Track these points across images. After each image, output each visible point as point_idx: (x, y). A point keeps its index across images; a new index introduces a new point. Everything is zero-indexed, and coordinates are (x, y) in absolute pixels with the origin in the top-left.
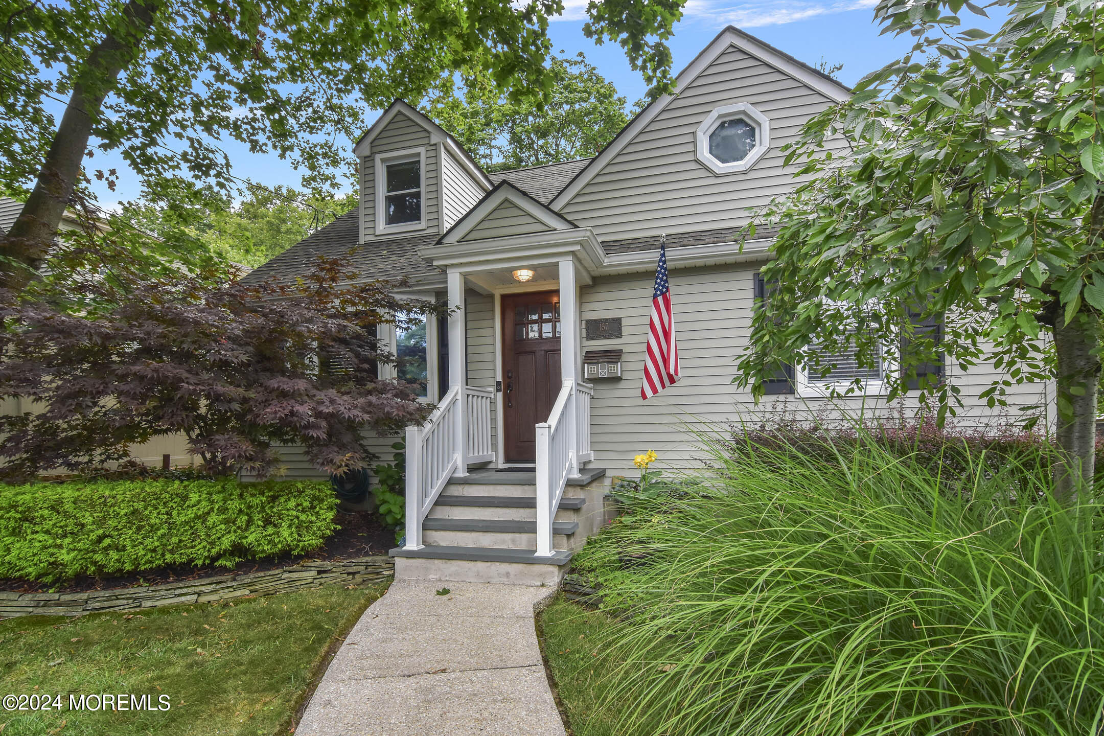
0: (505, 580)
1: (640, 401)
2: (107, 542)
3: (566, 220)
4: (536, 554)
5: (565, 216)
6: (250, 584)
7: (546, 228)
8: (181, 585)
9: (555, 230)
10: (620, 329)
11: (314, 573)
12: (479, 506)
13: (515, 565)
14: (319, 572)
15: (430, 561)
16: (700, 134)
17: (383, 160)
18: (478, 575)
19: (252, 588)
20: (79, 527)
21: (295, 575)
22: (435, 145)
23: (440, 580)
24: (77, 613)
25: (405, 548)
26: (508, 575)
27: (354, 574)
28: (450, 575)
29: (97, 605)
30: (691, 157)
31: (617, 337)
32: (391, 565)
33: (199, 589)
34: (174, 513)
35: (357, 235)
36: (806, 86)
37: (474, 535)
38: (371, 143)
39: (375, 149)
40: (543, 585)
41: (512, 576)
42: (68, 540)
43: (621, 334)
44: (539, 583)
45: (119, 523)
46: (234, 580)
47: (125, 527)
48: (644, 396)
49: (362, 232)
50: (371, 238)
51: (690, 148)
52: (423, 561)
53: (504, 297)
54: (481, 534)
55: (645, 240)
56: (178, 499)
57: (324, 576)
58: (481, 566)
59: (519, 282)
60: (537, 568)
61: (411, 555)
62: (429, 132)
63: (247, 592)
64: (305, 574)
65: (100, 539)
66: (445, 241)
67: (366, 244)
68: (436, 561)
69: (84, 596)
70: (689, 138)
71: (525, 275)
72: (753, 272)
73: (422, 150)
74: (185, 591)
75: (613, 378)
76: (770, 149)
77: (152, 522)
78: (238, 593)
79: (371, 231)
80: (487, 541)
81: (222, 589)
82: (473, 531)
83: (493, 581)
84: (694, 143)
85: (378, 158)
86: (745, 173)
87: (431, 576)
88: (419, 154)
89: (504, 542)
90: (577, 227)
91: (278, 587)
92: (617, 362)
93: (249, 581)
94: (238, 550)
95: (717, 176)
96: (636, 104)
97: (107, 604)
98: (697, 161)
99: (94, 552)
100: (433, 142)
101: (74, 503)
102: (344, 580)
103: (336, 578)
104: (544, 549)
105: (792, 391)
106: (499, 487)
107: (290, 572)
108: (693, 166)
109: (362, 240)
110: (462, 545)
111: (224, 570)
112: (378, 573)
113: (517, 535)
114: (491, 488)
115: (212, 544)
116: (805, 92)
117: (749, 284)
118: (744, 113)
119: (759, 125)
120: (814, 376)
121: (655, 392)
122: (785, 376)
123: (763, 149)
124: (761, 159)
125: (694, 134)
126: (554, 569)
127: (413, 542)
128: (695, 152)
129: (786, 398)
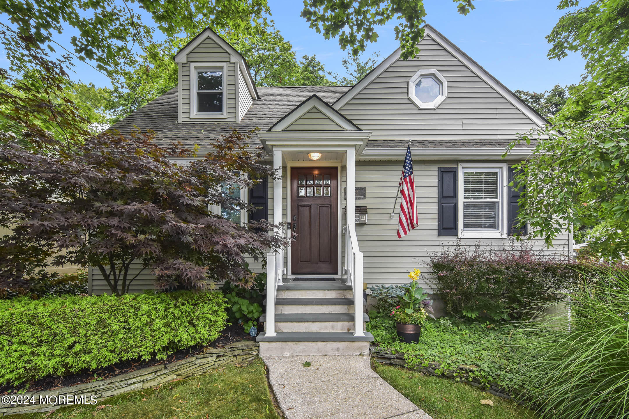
0: (336, 353)
2: (78, 347)
4: (356, 335)
5: (353, 121)
6: (176, 371)
7: (340, 129)
8: (132, 376)
9: (346, 130)
10: (365, 194)
11: (214, 358)
12: (302, 305)
13: (343, 343)
14: (218, 357)
15: (285, 343)
16: (411, 84)
17: (196, 68)
18: (318, 350)
19: (177, 373)
20: (52, 337)
21: (204, 361)
22: (234, 63)
23: (293, 356)
25: (266, 336)
26: (338, 349)
27: (235, 356)
28: (299, 352)
30: (405, 96)
31: (362, 199)
32: (257, 348)
33: (144, 378)
34: (131, 321)
35: (176, 117)
36: (465, 66)
38: (188, 55)
39: (190, 59)
40: (360, 355)
41: (341, 350)
42: (44, 348)
43: (365, 196)
44: (358, 354)
45: (87, 331)
46: (166, 368)
47: (91, 334)
48: (399, 236)
49: (180, 115)
50: (187, 120)
51: (405, 90)
52: (281, 343)
53: (292, 168)
54: (311, 323)
55: (380, 142)
56: (133, 310)
57: (221, 359)
58: (320, 344)
59: (312, 160)
60: (357, 344)
61: (271, 340)
62: (230, 54)
63: (175, 377)
64: (209, 359)
65: (72, 347)
66: (273, 129)
67: (184, 124)
68: (290, 343)
70: (404, 85)
71: (315, 156)
72: (437, 167)
73: (225, 65)
74: (134, 380)
75: (362, 223)
76: (447, 98)
77: (113, 328)
78: (170, 378)
79: (187, 115)
81: (159, 376)
82: (308, 321)
83: (328, 354)
84: (408, 88)
85: (192, 65)
86: (434, 109)
87: (286, 354)
88: (222, 68)
90: (360, 130)
91: (194, 370)
92: (365, 214)
93: (176, 368)
94: (171, 345)
95: (419, 109)
96: (304, 57)
98: (409, 99)
99: (67, 356)
100: (232, 61)
101: (50, 316)
102: (232, 361)
103: (228, 360)
104: (359, 331)
105: (456, 234)
106: (308, 292)
107: (200, 358)
108: (406, 101)
109: (180, 120)
110: (298, 331)
111: (162, 361)
112: (249, 354)
113: (335, 323)
114: (304, 292)
115: (155, 342)
116: (464, 69)
117: (436, 173)
118: (434, 75)
119: (442, 83)
120: (466, 227)
121: (406, 233)
122: (452, 226)
123: (444, 97)
124: (443, 103)
125: (408, 83)
126: (367, 344)
127: (270, 331)
128: (408, 93)
129: (454, 238)
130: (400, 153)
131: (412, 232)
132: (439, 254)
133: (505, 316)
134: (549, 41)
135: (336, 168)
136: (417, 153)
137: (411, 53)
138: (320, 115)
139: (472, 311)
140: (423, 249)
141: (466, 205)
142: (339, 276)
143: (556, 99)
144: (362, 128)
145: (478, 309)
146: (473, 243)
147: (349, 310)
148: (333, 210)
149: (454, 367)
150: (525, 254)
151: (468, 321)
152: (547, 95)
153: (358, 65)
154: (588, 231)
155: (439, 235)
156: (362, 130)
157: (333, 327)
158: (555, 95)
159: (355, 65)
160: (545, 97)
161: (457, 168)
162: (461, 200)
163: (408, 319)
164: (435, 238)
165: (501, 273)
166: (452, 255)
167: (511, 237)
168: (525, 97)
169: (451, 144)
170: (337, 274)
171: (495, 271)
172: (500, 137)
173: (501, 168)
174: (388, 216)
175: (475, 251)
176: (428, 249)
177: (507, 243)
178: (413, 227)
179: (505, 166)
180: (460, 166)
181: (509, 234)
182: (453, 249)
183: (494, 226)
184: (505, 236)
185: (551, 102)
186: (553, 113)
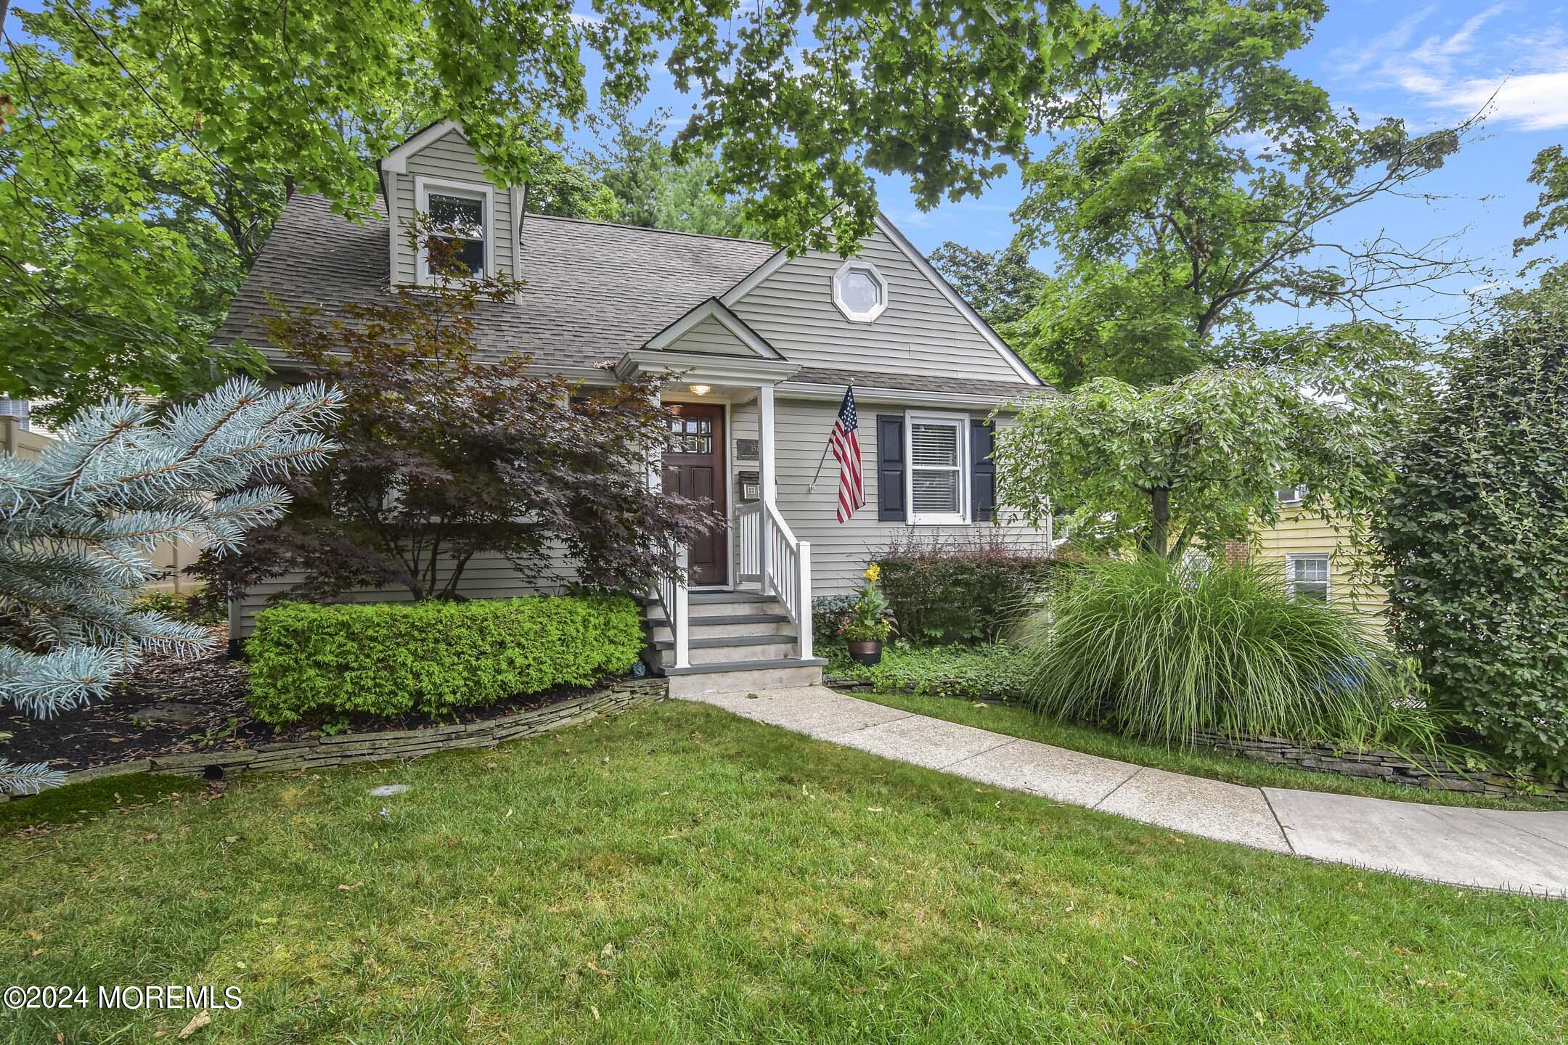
1: (837, 523)
3: (769, 345)
4: (804, 659)
7: (751, 354)
9: (763, 358)
13: (787, 670)
14: (632, 692)
16: (836, 281)
17: (426, 186)
19: (598, 710)
23: (719, 693)
24: (488, 742)
25: (676, 669)
26: (781, 680)
27: (646, 694)
29: (504, 733)
30: (828, 299)
32: (667, 685)
37: (725, 651)
38: (409, 158)
39: (414, 168)
40: (814, 684)
41: (784, 681)
48: (841, 521)
49: (395, 277)
51: (827, 290)
57: (634, 696)
58: (756, 674)
59: (696, 395)
60: (805, 670)
61: (685, 673)
63: (598, 713)
66: (650, 345)
69: (492, 723)
70: (826, 282)
71: (701, 390)
72: (876, 414)
73: (485, 190)
76: (888, 309)
78: (592, 715)
79: (408, 279)
80: (738, 655)
83: (767, 687)
84: (831, 286)
85: (420, 181)
86: (869, 324)
88: (484, 195)
89: (754, 654)
90: (781, 357)
93: (597, 702)
95: (848, 322)
97: (512, 730)
98: (833, 304)
102: (644, 701)
103: (640, 699)
104: (807, 653)
105: (905, 519)
107: (617, 692)
108: (829, 308)
109: (395, 287)
112: (658, 694)
113: (766, 647)
117: (874, 424)
118: (868, 271)
119: (880, 286)
120: (916, 509)
121: (849, 516)
122: (898, 506)
123: (882, 308)
124: (882, 316)
125: (831, 278)
126: (820, 670)
127: (683, 661)
128: (831, 295)
129: (902, 525)
130: (838, 392)
131: (855, 515)
132: (887, 549)
133: (977, 633)
134: (1015, 222)
135: (722, 407)
136: (861, 394)
137: (851, 249)
138: (719, 329)
139: (936, 627)
140: (860, 541)
141: (915, 472)
142: (730, 588)
143: (1012, 269)
144: (784, 354)
145: (942, 626)
146: (928, 532)
147: (778, 629)
148: (718, 477)
149: (937, 683)
150: (996, 548)
151: (932, 642)
152: (998, 257)
153: (624, 132)
154: (1067, 517)
155: (880, 520)
156: (784, 359)
157: (763, 653)
158: (1010, 260)
159: (617, 129)
160: (996, 261)
161: (903, 418)
162: (910, 467)
163: (870, 634)
164: (875, 524)
165: (972, 571)
166: (901, 550)
167: (978, 524)
168: (962, 257)
169: (897, 382)
170: (725, 582)
171: (963, 569)
172: (960, 376)
173: (962, 420)
174: (805, 489)
175: (935, 545)
176: (869, 541)
177: (971, 531)
178: (857, 507)
179: (967, 418)
180: (909, 415)
181: (974, 519)
182: (905, 541)
183: (954, 508)
184: (968, 521)
185: (1005, 273)
186: (1009, 294)
